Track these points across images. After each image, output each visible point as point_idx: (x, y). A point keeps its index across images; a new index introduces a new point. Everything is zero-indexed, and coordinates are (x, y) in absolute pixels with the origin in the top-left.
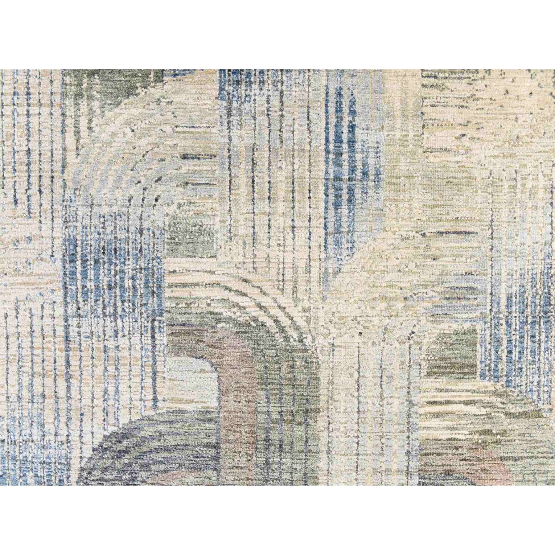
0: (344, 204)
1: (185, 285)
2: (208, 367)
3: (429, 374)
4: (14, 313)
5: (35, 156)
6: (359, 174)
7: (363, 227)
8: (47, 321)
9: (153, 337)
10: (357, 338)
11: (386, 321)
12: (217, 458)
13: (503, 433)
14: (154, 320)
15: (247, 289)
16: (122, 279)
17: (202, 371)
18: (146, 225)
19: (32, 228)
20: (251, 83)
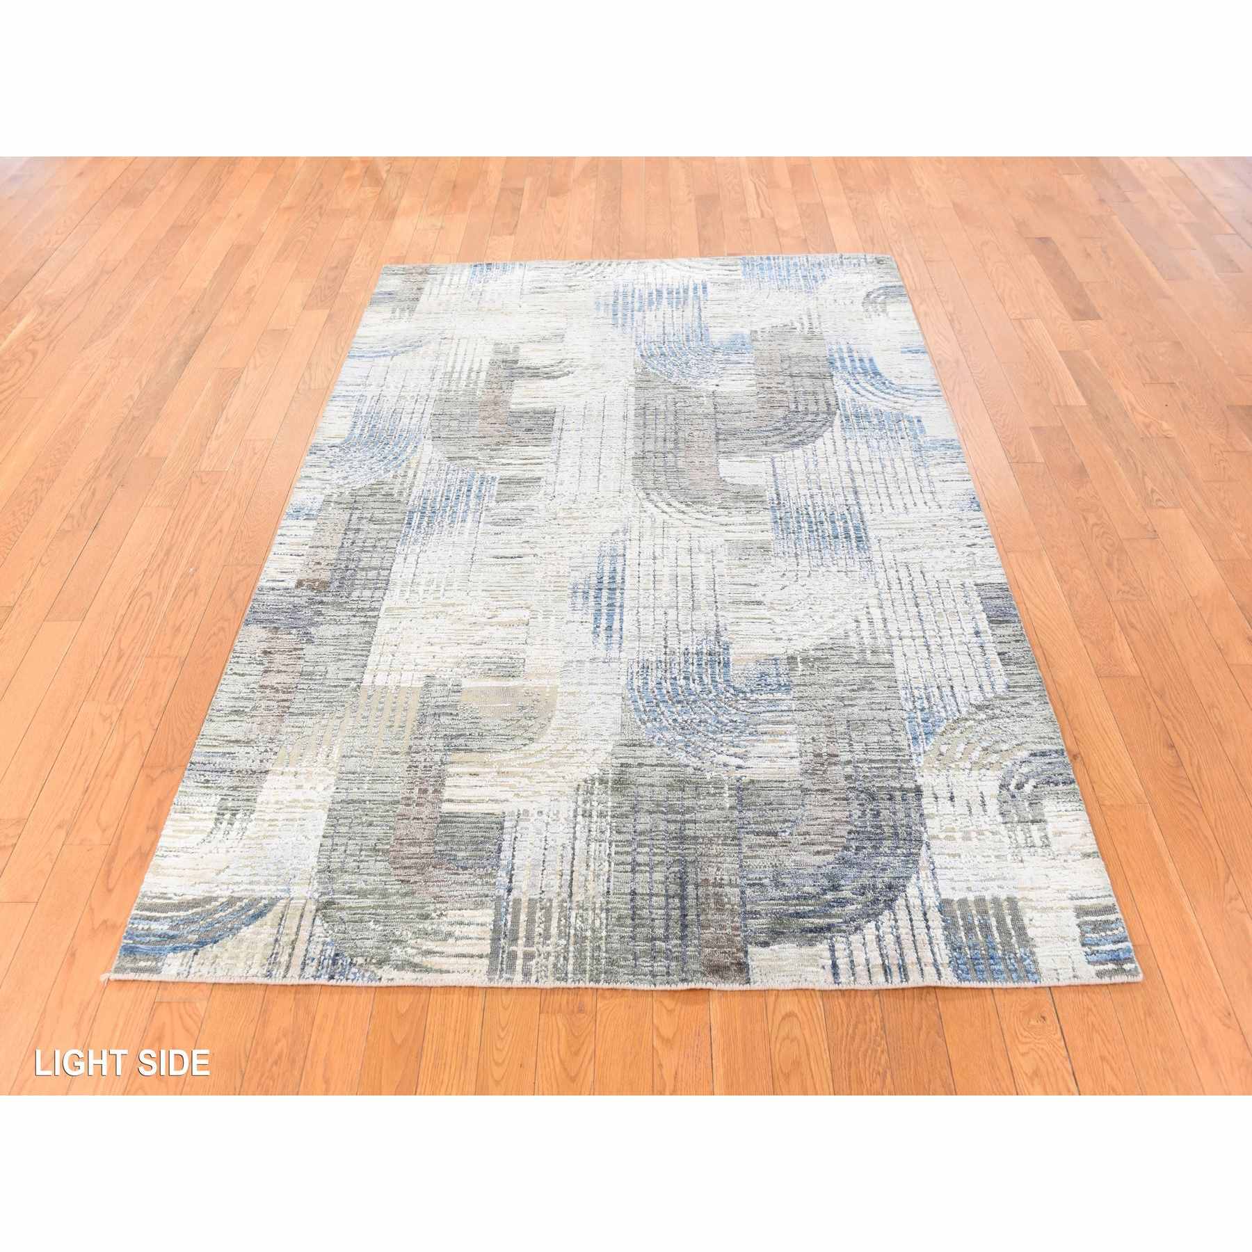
0: (606, 574)
1: (752, 524)
2: (728, 480)
3: (539, 478)
4: (908, 506)
5: (910, 603)
6: (592, 593)
7: (589, 560)
8: (876, 502)
9: (778, 495)
10: (599, 496)
11: (573, 506)
12: (718, 434)
13: (481, 449)
14: (779, 503)
15: (695, 523)
16: (810, 527)
17: (731, 477)
18: (793, 559)
19: (901, 557)
20: (697, 654)
